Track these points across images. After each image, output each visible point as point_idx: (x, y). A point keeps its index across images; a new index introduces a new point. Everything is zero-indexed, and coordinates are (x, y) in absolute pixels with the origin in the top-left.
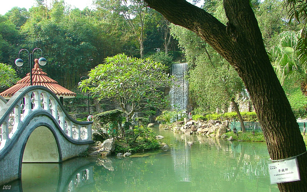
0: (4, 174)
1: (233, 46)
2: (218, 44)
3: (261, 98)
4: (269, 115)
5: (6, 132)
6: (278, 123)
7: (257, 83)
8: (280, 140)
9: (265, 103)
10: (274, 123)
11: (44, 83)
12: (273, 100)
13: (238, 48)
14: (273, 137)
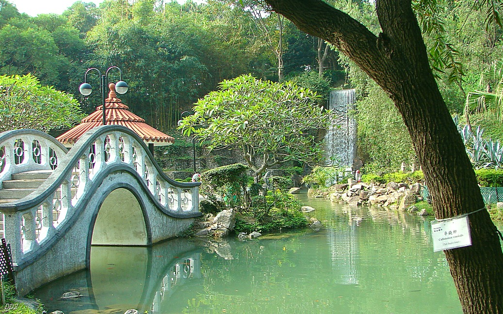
0: (64, 260)
1: (386, 65)
2: (366, 62)
3: (422, 134)
4: (433, 158)
5: (67, 196)
6: (444, 168)
7: (417, 115)
8: (447, 192)
9: (427, 142)
10: (439, 169)
11: (124, 121)
12: (439, 138)
13: (392, 68)
14: (438, 189)
